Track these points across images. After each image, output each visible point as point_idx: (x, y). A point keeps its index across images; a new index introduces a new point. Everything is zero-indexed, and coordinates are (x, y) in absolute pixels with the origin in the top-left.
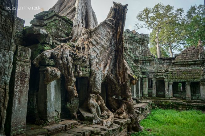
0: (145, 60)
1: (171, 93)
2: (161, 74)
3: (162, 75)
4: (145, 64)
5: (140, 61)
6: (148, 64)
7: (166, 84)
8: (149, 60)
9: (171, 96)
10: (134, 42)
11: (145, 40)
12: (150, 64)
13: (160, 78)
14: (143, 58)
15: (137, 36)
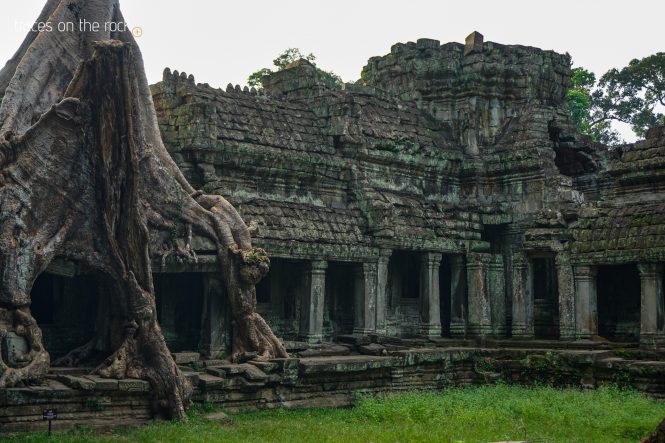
0: (507, 171)
1: (583, 318)
2: (543, 231)
3: (548, 237)
4: (507, 189)
5: (489, 175)
6: (519, 190)
7: (563, 274)
8: (522, 170)
9: (583, 330)
10: (457, 91)
11: (517, 76)
12: (525, 186)
13: (538, 250)
14: (496, 162)
15: (471, 65)
